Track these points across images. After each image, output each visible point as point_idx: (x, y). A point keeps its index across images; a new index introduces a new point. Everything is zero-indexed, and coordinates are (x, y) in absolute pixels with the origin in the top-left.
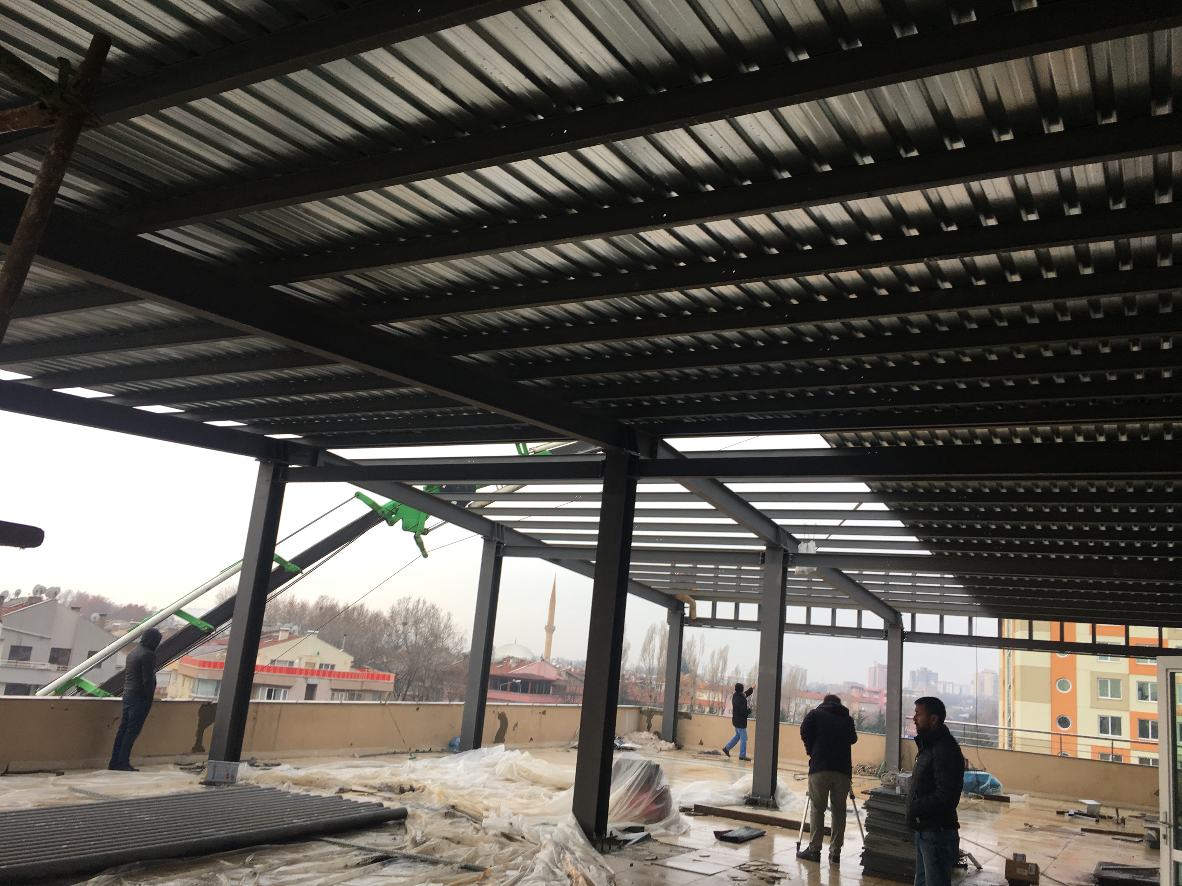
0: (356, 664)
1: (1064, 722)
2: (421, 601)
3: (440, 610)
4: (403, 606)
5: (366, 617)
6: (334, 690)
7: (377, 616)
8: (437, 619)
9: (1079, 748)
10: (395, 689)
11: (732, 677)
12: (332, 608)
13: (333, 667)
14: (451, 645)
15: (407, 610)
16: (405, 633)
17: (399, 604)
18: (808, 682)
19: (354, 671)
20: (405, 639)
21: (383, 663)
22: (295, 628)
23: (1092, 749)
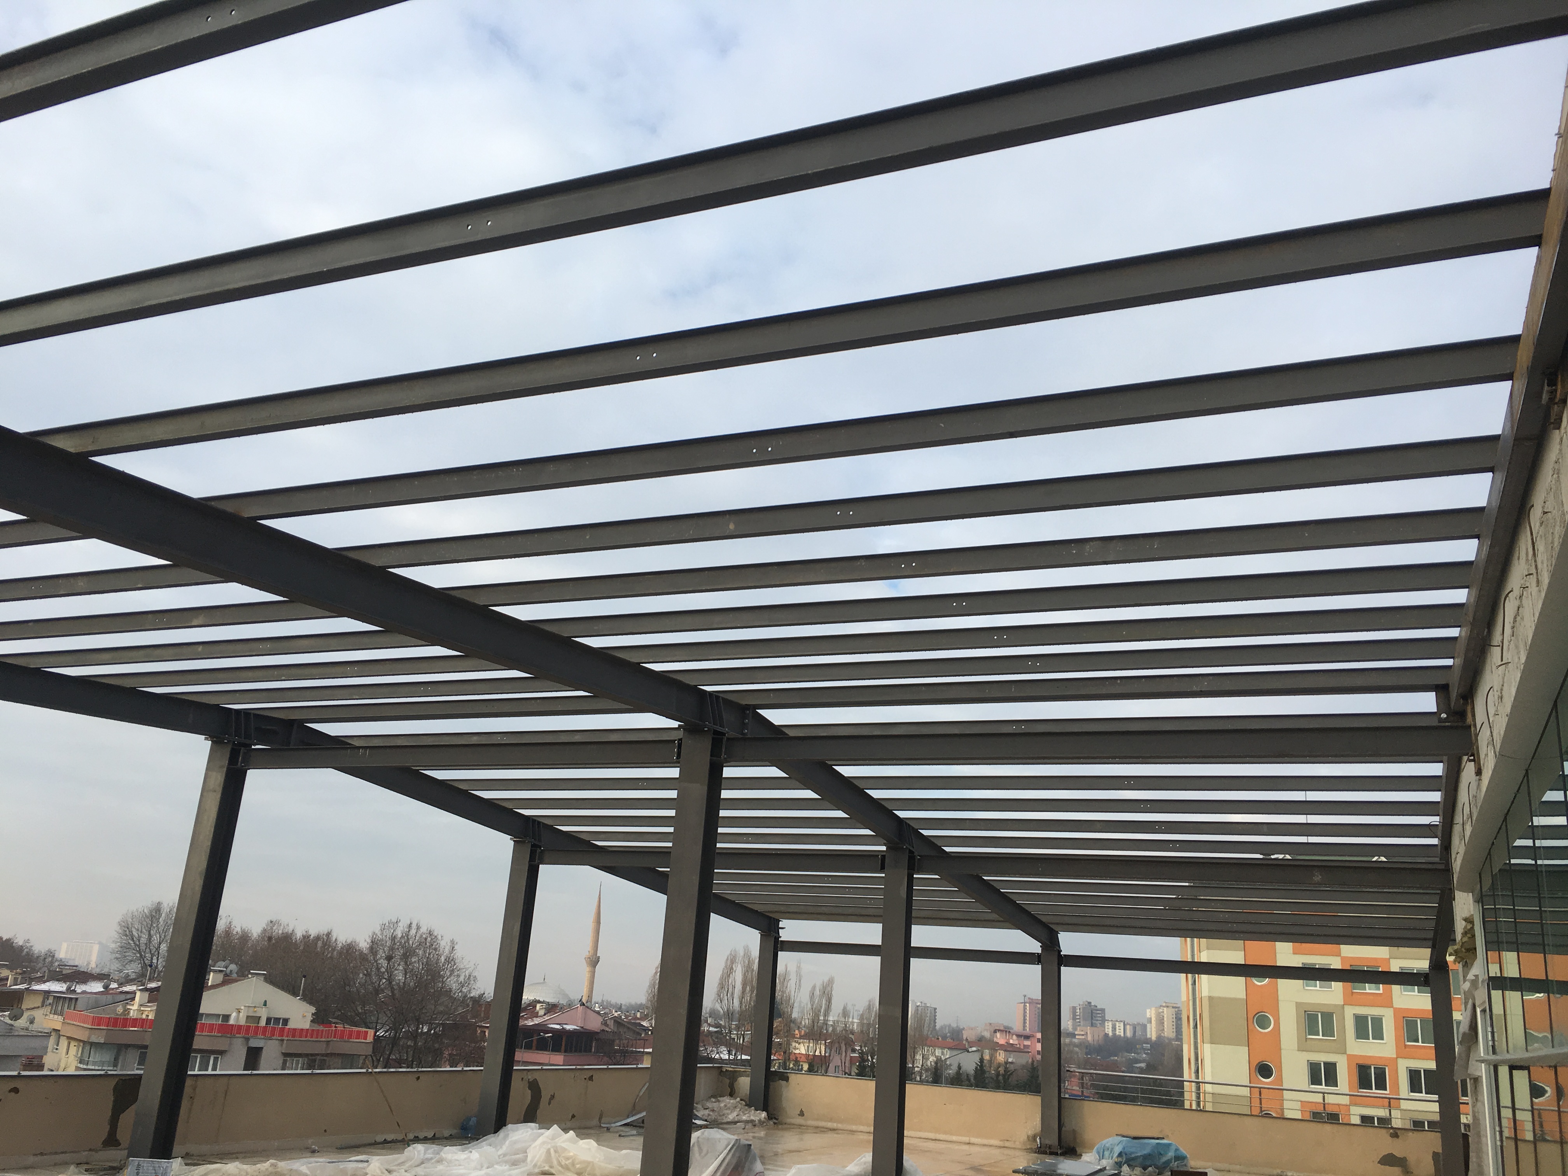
0: (318, 1019)
1: (1264, 1070)
2: (414, 926)
3: (439, 937)
4: (388, 933)
5: (334, 950)
6: (286, 1055)
7: (350, 949)
8: (436, 949)
9: (1286, 1104)
10: (373, 1052)
11: (838, 1021)
12: (287, 938)
13: (286, 1021)
14: (454, 986)
15: (393, 938)
16: (390, 971)
17: (382, 930)
18: (939, 1024)
19: (316, 1027)
20: (390, 980)
21: (358, 1014)
22: (233, 967)
23: (1302, 1106)
